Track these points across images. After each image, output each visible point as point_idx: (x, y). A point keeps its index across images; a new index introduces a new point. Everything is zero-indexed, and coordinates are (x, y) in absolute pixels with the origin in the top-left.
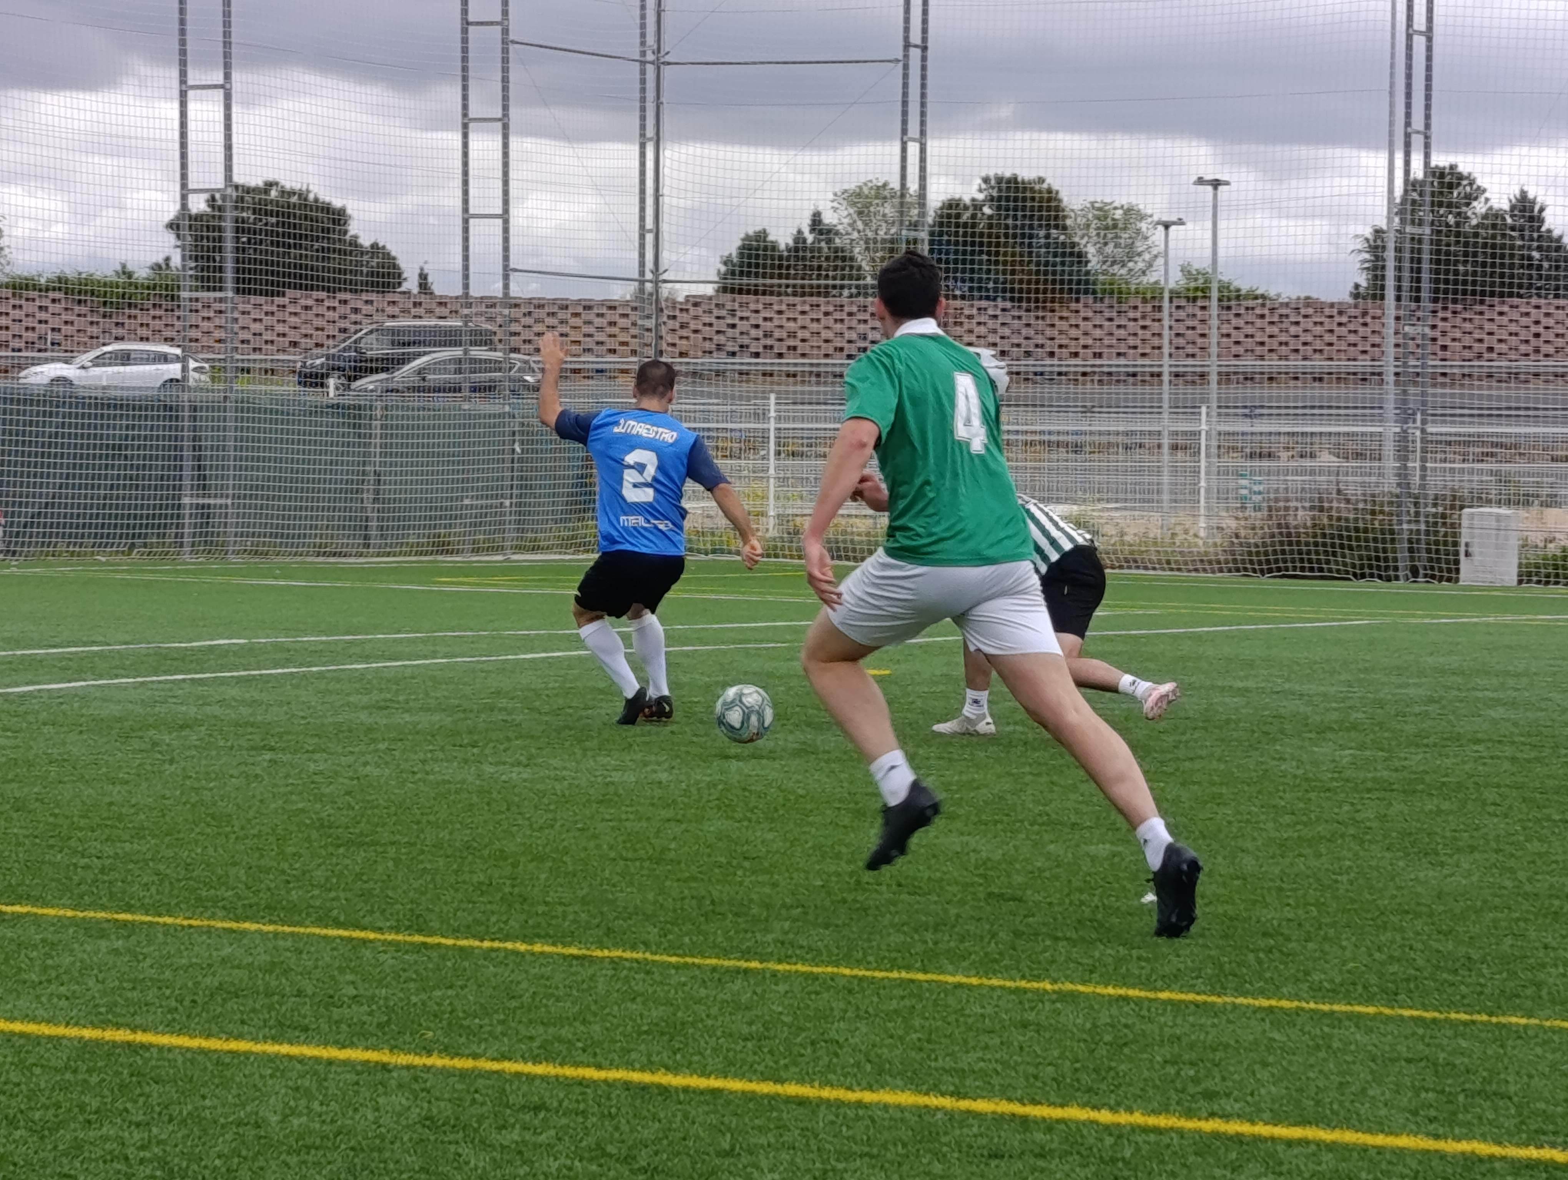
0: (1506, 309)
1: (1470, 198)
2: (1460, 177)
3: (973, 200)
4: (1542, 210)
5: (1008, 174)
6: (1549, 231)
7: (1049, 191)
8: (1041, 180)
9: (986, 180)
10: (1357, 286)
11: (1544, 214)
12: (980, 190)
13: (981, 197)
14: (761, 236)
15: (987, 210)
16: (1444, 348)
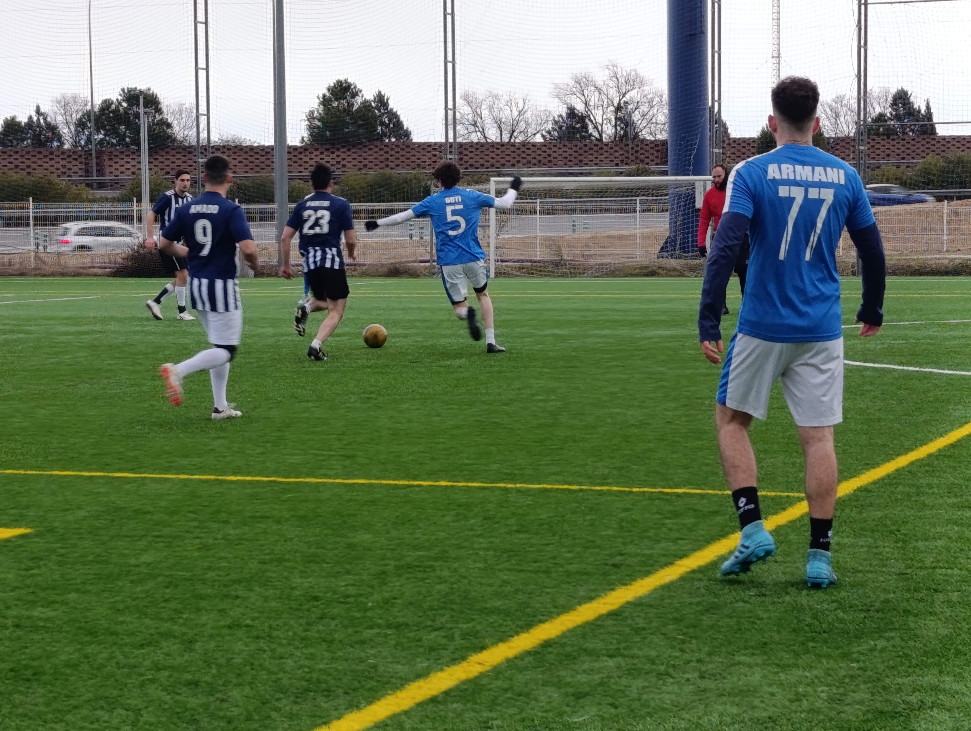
0: (372, 147)
1: (355, 95)
2: (349, 85)
3: (117, 100)
4: (388, 99)
5: (133, 86)
6: (392, 109)
7: (153, 94)
8: (149, 89)
9: (123, 90)
10: (303, 138)
11: (390, 102)
12: (120, 95)
13: (120, 98)
14: (13, 119)
15: (125, 105)
16: (344, 166)
